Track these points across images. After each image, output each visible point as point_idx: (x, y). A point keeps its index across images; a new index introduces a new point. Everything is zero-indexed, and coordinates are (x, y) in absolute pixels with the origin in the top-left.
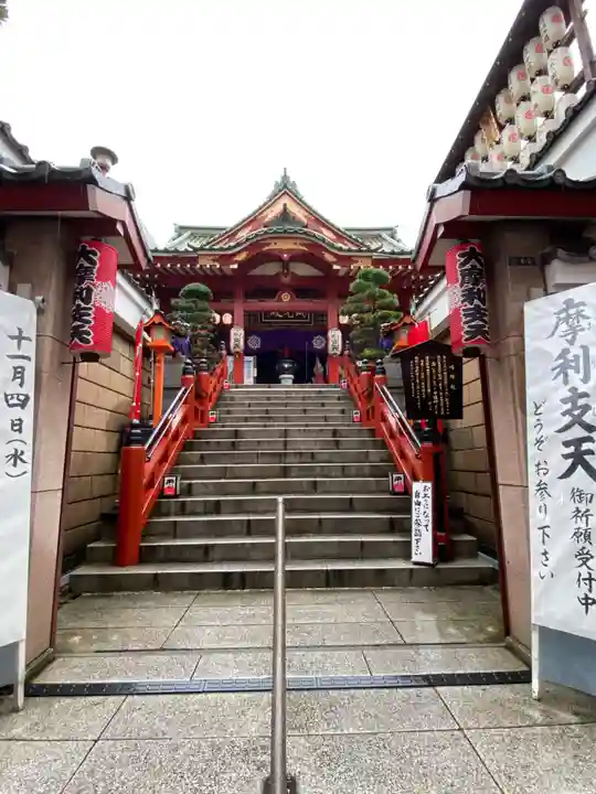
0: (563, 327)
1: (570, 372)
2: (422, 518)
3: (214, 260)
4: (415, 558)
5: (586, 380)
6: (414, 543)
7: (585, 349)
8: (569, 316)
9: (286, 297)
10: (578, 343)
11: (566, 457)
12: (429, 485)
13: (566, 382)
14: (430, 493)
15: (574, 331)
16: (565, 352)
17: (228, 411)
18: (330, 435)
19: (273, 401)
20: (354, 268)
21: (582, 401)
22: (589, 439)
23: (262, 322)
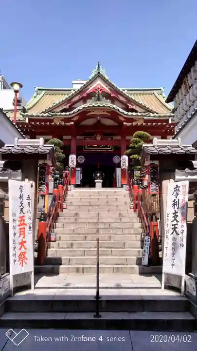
0: (175, 193)
2: (146, 249)
3: (62, 120)
4: (142, 264)
5: (178, 209)
6: (143, 258)
7: (179, 199)
8: (176, 190)
9: (99, 138)
10: (177, 198)
11: (172, 229)
12: (150, 237)
13: (174, 208)
14: (149, 240)
15: (177, 194)
16: (175, 200)
17: (71, 202)
18: (118, 215)
19: (92, 197)
20: (134, 124)
21: (177, 214)
22: (177, 224)
23: (85, 149)
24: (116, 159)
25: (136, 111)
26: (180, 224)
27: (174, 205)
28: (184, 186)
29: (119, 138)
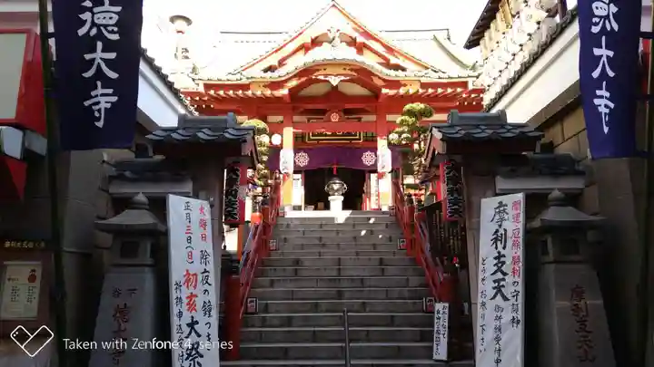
0: (497, 217)
1: (499, 243)
2: (441, 328)
3: (265, 86)
4: (435, 357)
5: (504, 248)
6: (435, 346)
7: (505, 230)
8: (499, 212)
9: (335, 118)
10: (503, 227)
11: (494, 288)
12: (447, 305)
13: (496, 248)
14: (447, 311)
15: (502, 220)
16: (497, 231)
17: (285, 239)
18: (377, 263)
19: (325, 228)
20: (402, 91)
21: (502, 259)
22: (504, 280)
23: (309, 139)
24: (367, 159)
25: (404, 69)
26: (509, 279)
27: (496, 242)
28: (516, 204)
29: (372, 118)
